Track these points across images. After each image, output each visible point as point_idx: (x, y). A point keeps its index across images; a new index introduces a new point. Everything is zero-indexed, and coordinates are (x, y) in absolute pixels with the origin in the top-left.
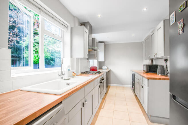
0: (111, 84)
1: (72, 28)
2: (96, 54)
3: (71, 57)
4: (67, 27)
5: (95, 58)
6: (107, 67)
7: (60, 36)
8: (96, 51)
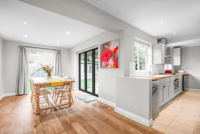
0: (189, 89)
1: (153, 46)
2: (171, 60)
3: (153, 63)
4: (149, 46)
5: (170, 63)
6: (184, 71)
7: (145, 51)
8: (171, 58)
